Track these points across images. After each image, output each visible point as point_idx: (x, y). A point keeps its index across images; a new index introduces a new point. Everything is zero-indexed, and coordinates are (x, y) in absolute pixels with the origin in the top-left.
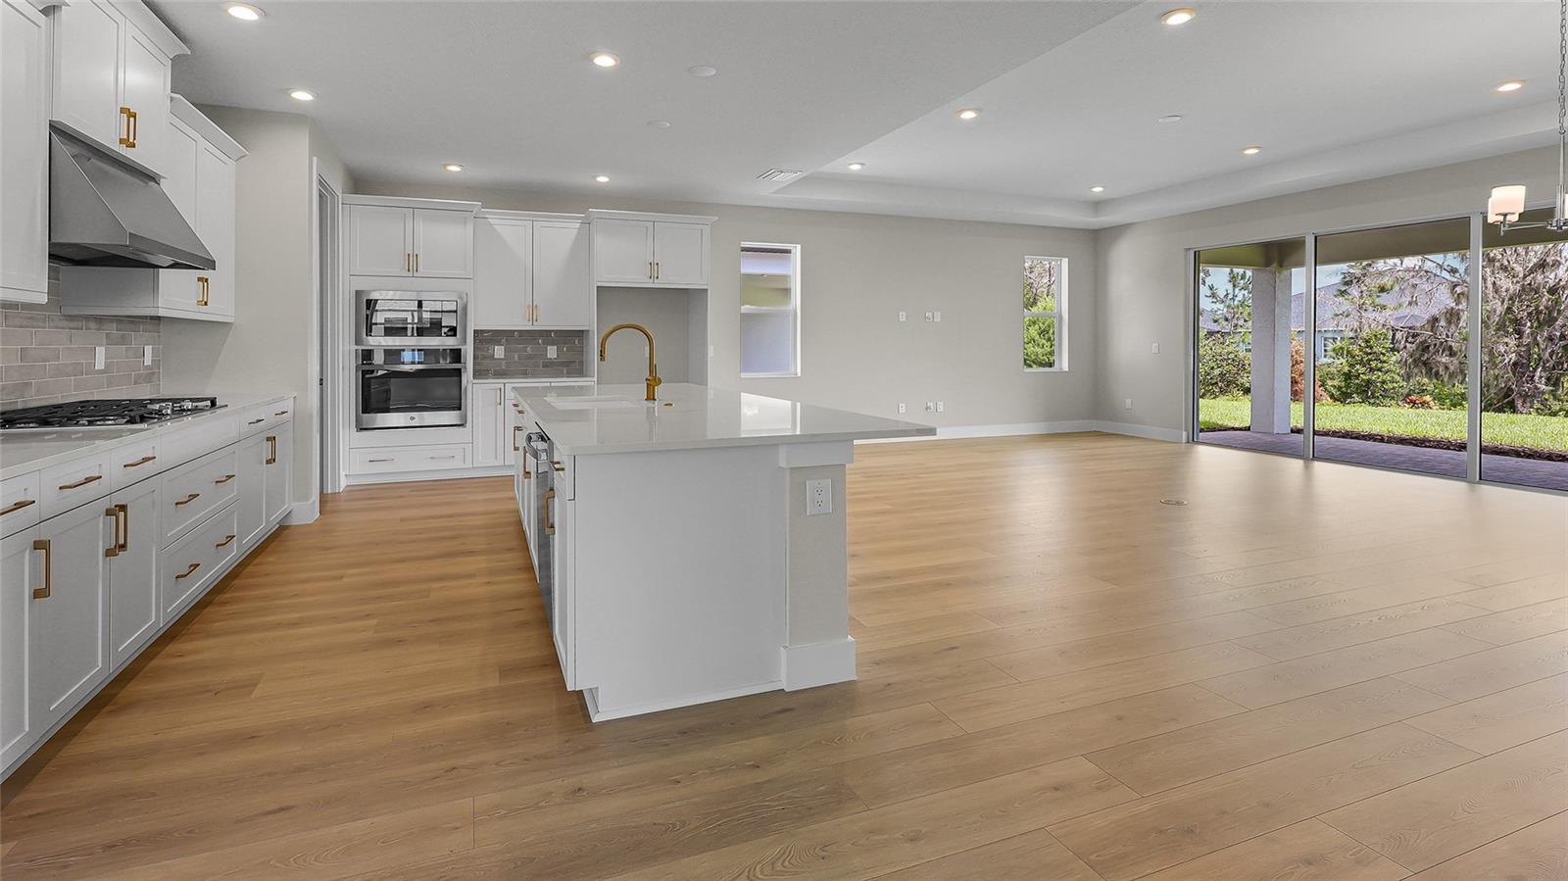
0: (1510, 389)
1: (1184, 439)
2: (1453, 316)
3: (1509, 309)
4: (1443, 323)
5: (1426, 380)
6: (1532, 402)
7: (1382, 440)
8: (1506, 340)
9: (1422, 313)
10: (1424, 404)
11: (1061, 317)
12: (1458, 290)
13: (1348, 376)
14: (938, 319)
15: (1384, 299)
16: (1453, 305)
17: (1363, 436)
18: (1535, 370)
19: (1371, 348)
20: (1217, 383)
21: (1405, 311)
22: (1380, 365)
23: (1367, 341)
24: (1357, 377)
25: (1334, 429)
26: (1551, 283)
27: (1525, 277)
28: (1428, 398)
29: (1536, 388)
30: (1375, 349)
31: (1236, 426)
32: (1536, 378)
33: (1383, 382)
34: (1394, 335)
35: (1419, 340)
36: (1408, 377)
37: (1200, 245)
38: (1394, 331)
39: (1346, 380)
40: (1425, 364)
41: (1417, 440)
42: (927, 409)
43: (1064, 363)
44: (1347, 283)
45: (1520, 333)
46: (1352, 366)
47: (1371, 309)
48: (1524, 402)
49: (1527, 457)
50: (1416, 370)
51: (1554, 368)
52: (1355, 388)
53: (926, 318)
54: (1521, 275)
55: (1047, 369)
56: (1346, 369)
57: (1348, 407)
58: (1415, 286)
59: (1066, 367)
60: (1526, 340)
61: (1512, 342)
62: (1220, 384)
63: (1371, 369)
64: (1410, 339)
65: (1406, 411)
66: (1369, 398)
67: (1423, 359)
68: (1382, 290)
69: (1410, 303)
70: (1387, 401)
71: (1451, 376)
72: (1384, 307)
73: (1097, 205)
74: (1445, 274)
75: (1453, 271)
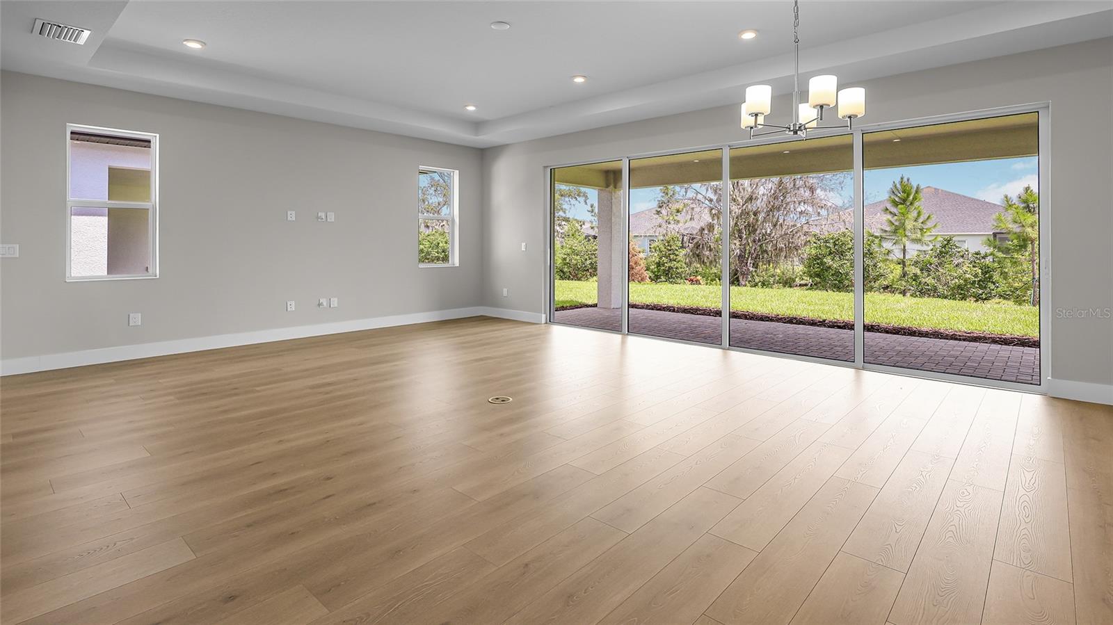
0: (737, 270)
1: (543, 321)
2: (711, 227)
3: (736, 223)
4: (706, 232)
5: (699, 266)
6: (747, 278)
7: (674, 311)
8: (735, 242)
9: (695, 226)
10: (698, 282)
11: (453, 220)
12: (713, 212)
13: (658, 264)
14: (332, 217)
15: (679, 217)
16: (711, 221)
17: (664, 308)
18: (748, 258)
19: (671, 247)
20: (588, 270)
21: (689, 224)
22: (675, 257)
23: (668, 242)
24: (663, 265)
25: (648, 303)
26: (754, 209)
27: (743, 205)
28: (699, 278)
29: (748, 269)
30: (672, 247)
31: (590, 303)
32: (748, 264)
33: (677, 268)
34: (683, 238)
35: (695, 241)
36: (689, 264)
37: (554, 164)
38: (683, 235)
39: (657, 267)
40: (698, 256)
41: (692, 309)
42: (319, 305)
43: (455, 260)
44: (660, 207)
45: (741, 237)
46: (661, 258)
47: (672, 222)
48: (743, 278)
49: (751, 319)
50: (694, 259)
51: (756, 258)
52: (663, 273)
53: (318, 218)
54: (741, 204)
55: (440, 265)
56: (657, 260)
57: (658, 285)
58: (693, 209)
59: (457, 263)
60: (744, 242)
61: (738, 243)
62: (590, 270)
63: (670, 260)
64: (691, 241)
65: (688, 286)
66: (669, 278)
67: (697, 253)
68: (678, 211)
69: (691, 219)
70: (679, 281)
71: (711, 262)
72: (678, 222)
73: (477, 125)
74: (707, 202)
75: (711, 200)
